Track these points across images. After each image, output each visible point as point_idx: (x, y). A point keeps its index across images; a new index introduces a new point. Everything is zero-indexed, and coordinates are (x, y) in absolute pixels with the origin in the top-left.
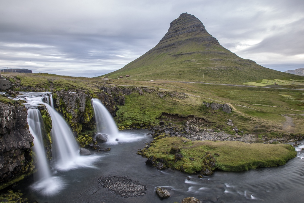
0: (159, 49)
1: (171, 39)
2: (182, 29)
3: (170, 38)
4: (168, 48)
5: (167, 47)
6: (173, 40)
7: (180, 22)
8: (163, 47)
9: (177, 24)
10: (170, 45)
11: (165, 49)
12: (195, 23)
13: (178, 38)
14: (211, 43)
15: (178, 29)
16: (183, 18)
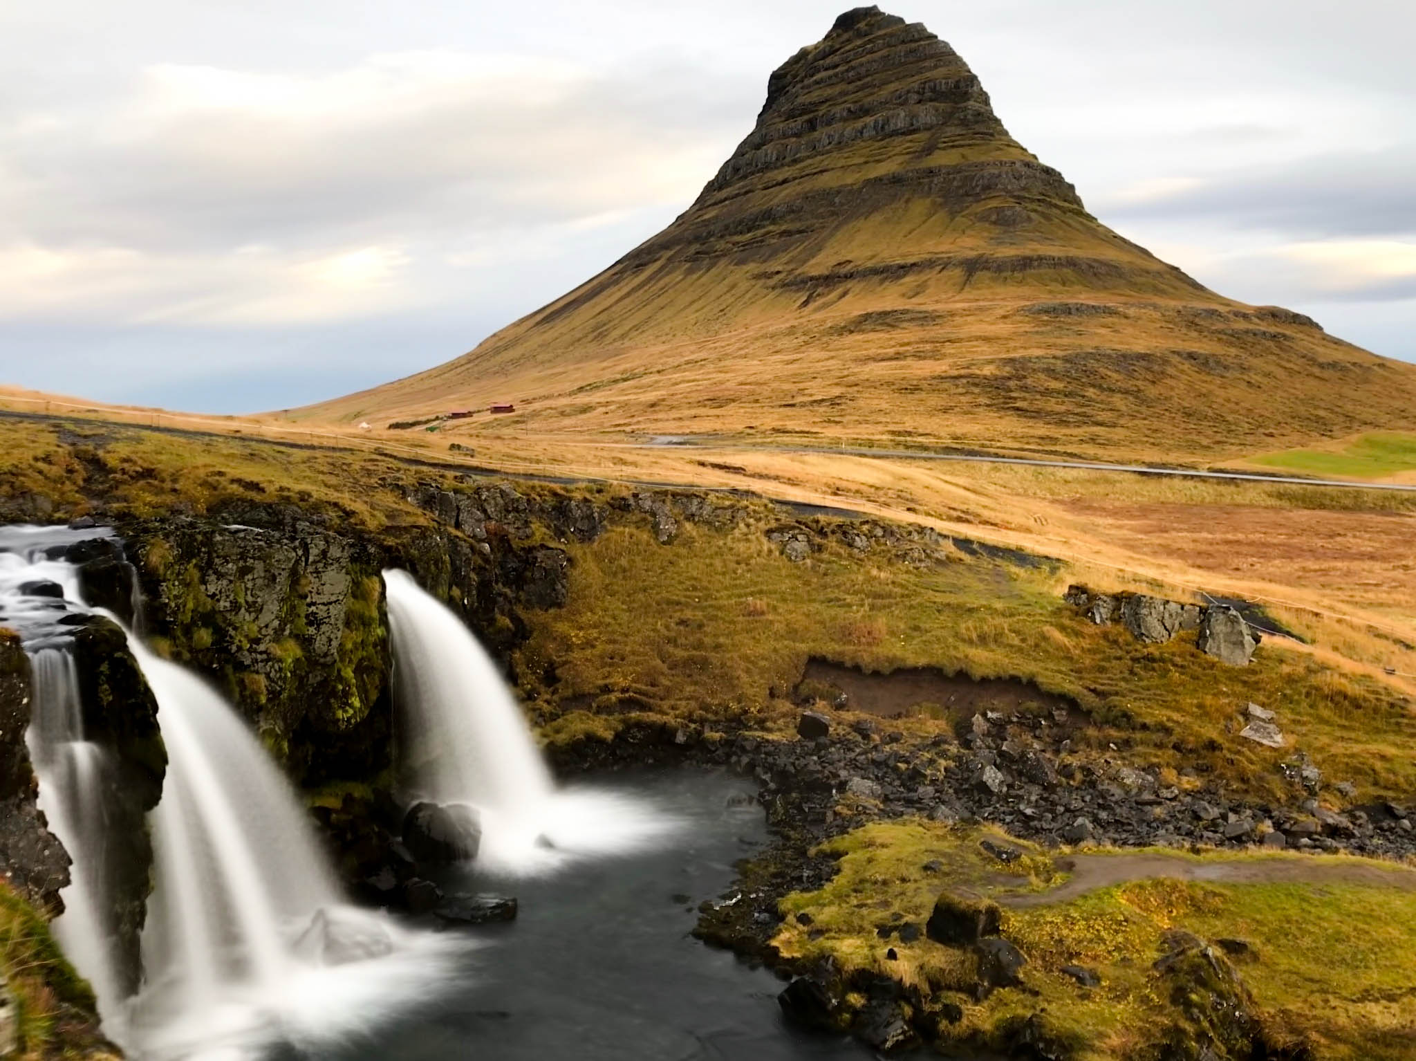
0: (697, 239)
1: (779, 175)
2: (849, 110)
3: (767, 167)
4: (758, 233)
5: (749, 231)
6: (785, 181)
7: (836, 66)
8: (727, 227)
9: (818, 77)
10: (769, 216)
11: (737, 238)
12: (928, 74)
13: (822, 172)
14: (1032, 201)
15: (821, 113)
16: (849, 41)
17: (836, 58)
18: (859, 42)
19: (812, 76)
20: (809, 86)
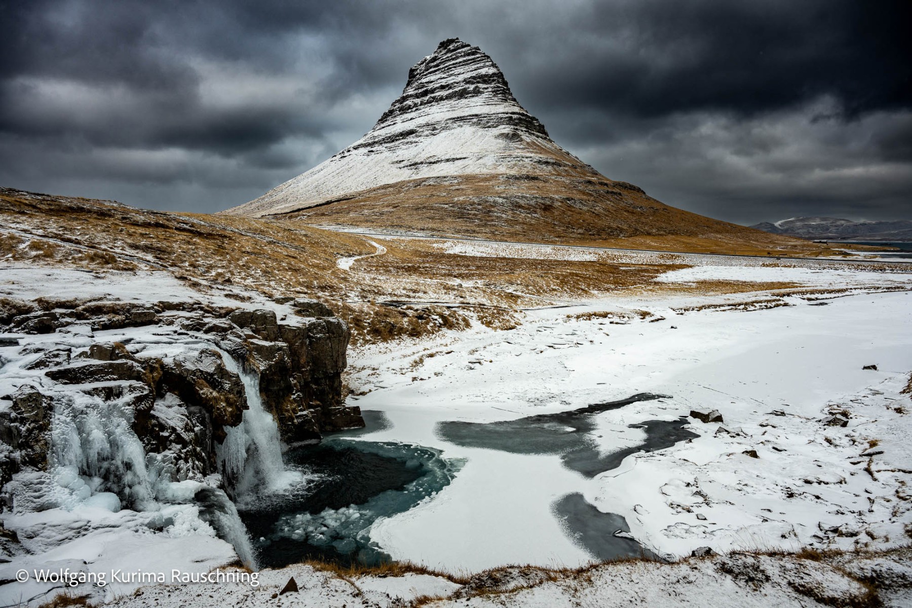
0: (368, 144)
1: (409, 116)
2: (442, 86)
3: (404, 112)
4: (397, 143)
5: (393, 141)
6: (411, 119)
7: (437, 65)
8: (384, 139)
9: (431, 70)
10: (402, 135)
11: (387, 145)
12: (479, 71)
13: (428, 115)
14: (522, 131)
15: (430, 87)
16: (446, 54)
17: (438, 62)
18: (449, 55)
19: (428, 70)
20: (426, 75)
